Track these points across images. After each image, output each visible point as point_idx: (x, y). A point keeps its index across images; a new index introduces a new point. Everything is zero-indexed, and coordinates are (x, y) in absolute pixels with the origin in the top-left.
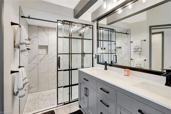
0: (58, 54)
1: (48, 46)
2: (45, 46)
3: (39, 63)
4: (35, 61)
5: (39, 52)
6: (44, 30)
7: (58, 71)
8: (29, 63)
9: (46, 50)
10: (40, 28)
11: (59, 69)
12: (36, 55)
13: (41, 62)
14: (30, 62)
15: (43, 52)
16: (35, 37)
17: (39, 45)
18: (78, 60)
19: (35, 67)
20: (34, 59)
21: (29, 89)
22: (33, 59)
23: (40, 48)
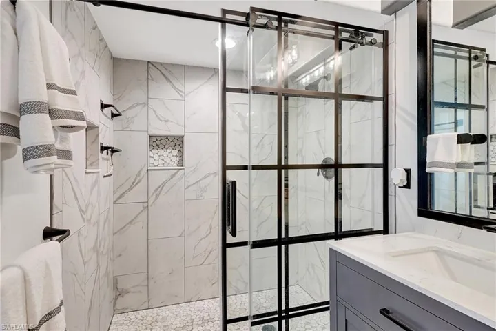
0: (225, 168)
1: (183, 137)
2: (174, 137)
3: (150, 203)
4: (137, 195)
5: (151, 160)
6: (169, 77)
7: (225, 246)
8: (115, 202)
9: (175, 152)
10: (153, 71)
11: (230, 239)
12: (139, 172)
13: (157, 197)
14: (119, 198)
15: (168, 160)
16: (137, 104)
17: (151, 134)
18: (297, 189)
19: (136, 217)
20: (133, 185)
21: (116, 298)
22: (131, 188)
23: (154, 144)
